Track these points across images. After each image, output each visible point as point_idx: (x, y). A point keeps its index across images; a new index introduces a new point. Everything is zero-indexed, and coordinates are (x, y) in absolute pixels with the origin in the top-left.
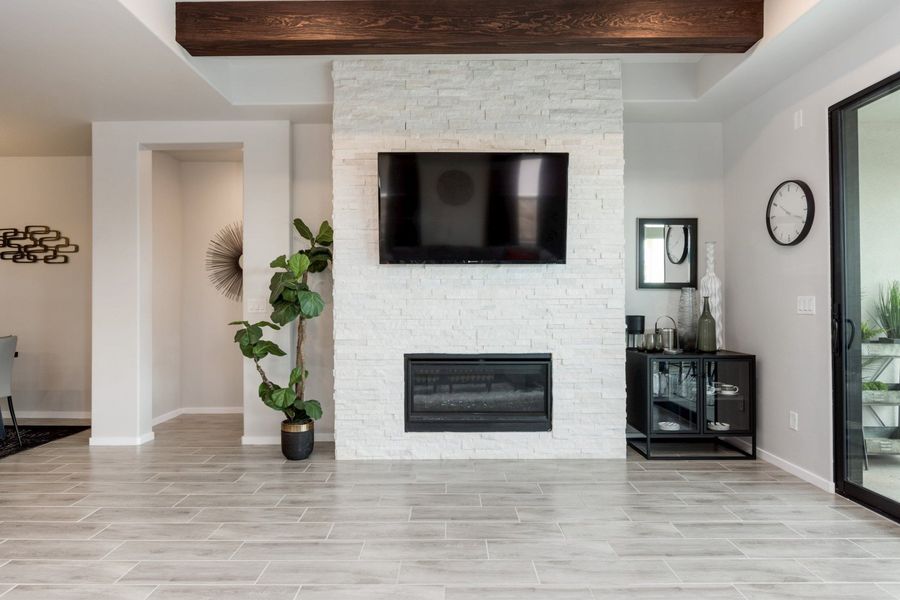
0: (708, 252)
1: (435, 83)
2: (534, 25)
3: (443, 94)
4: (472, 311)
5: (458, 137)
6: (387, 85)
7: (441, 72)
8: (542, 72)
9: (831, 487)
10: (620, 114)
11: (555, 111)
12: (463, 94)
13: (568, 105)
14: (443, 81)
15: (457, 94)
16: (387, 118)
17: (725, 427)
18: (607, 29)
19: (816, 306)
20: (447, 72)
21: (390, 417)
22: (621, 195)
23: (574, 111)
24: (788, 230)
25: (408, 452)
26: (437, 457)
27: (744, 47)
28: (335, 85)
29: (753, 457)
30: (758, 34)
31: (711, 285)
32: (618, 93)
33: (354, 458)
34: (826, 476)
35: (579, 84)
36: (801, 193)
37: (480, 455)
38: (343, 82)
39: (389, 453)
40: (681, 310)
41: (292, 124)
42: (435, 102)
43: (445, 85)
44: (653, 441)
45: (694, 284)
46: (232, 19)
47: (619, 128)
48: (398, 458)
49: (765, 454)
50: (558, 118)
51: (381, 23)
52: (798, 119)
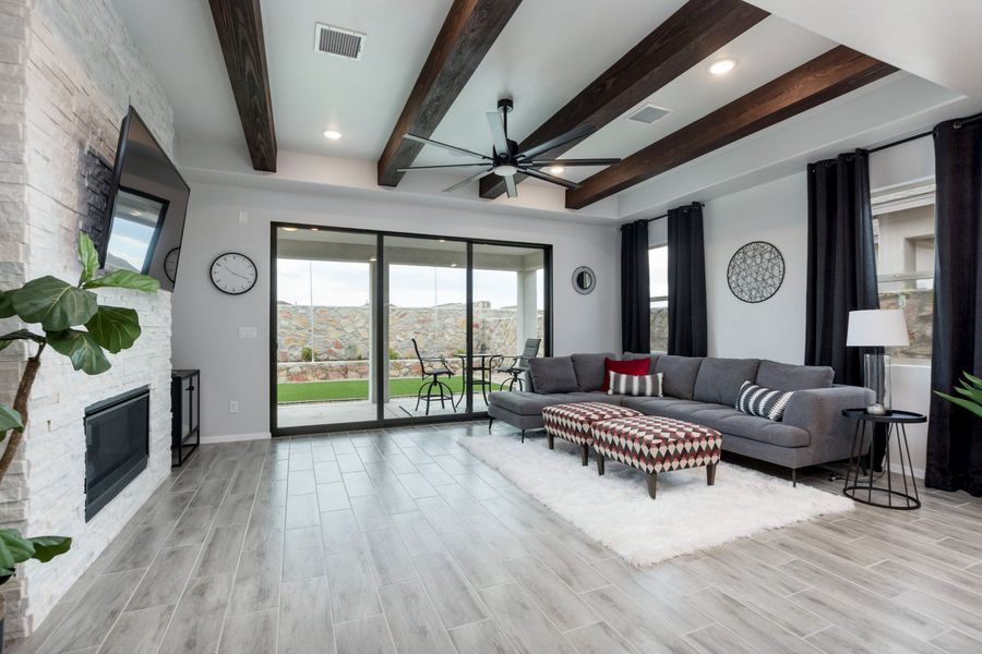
9: (269, 435)
19: (256, 332)
21: (75, 512)
24: (233, 283)
29: (199, 445)
37: (127, 517)
39: (75, 572)
52: (243, 217)
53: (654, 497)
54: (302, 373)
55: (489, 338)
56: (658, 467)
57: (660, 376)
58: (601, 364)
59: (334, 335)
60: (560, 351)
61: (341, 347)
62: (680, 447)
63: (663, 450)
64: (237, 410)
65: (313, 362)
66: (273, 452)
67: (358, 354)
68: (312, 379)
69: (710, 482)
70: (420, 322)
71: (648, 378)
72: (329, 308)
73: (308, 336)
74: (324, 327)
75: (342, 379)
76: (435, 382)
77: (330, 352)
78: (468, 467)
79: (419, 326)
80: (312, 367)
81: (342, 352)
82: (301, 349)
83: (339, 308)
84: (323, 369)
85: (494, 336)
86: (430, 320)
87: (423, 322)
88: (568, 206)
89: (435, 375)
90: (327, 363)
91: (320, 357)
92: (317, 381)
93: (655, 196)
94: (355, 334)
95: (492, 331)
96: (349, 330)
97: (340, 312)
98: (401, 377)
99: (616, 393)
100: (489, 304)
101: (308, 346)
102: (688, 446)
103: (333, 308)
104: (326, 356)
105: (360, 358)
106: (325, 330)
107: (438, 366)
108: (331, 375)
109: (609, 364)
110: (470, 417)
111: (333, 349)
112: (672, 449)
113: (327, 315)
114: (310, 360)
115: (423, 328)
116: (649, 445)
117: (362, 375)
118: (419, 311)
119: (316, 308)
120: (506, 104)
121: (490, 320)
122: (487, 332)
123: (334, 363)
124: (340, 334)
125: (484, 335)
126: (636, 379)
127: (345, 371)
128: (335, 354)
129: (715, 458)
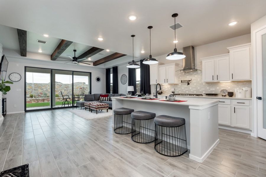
9: (24, 112)
19: (21, 90)
24: (15, 79)
52: (17, 65)
53: (97, 114)
54: (30, 101)
55: (85, 91)
56: (97, 109)
57: (109, 97)
58: (99, 95)
59: (40, 91)
60: (92, 93)
61: (42, 94)
62: (101, 106)
63: (98, 107)
64: (16, 106)
65: (34, 98)
66: (25, 114)
67: (47, 96)
68: (33, 102)
69: (107, 112)
70: (66, 87)
71: (107, 98)
73: (32, 91)
74: (37, 89)
75: (43, 102)
76: (66, 101)
77: (39, 95)
78: (73, 116)
79: (65, 89)
80: (33, 99)
81: (43, 95)
82: (30, 95)
83: (42, 84)
84: (37, 100)
85: (86, 91)
86: (69, 87)
87: (67, 87)
88: (93, 65)
89: (66, 99)
90: (38, 98)
91: (36, 97)
92: (35, 103)
93: (111, 64)
94: (47, 90)
95: (85, 90)
96: (45, 90)
97: (42, 85)
98: (60, 101)
99: (101, 100)
100: (85, 83)
101: (32, 94)
102: (103, 106)
103: (40, 84)
104: (38, 96)
105: (48, 97)
106: (37, 90)
107: (67, 97)
108: (39, 101)
109: (101, 96)
110: (73, 107)
111: (39, 94)
112: (100, 107)
113: (37, 86)
114: (33, 97)
115: (66, 89)
116: (96, 106)
117: (49, 101)
118: (65, 85)
119: (34, 84)
120: (75, 51)
121: (85, 87)
122: (84, 90)
123: (40, 98)
124: (42, 90)
125: (83, 91)
126: (104, 98)
127: (44, 100)
128: (40, 96)
129: (108, 108)
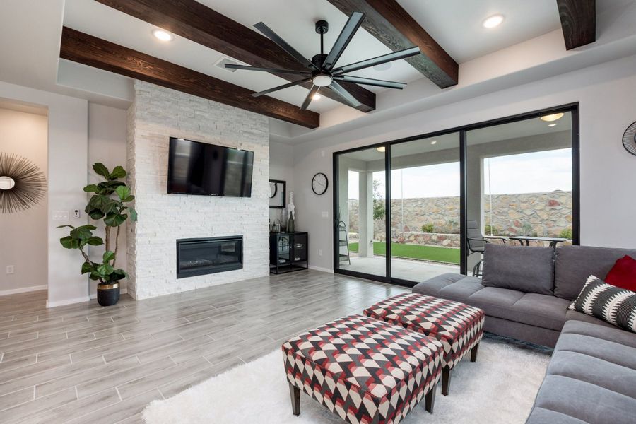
0: (290, 195)
1: (193, 106)
2: (254, 102)
3: (197, 113)
4: (210, 218)
5: (204, 135)
6: (168, 101)
7: (196, 102)
8: (240, 114)
9: (333, 271)
10: (268, 138)
11: (245, 132)
12: (206, 115)
13: (249, 130)
14: (197, 106)
15: (204, 114)
16: (168, 118)
17: (298, 259)
18: (277, 110)
19: (328, 214)
20: (199, 103)
21: (169, 272)
22: (268, 171)
23: (252, 134)
24: (320, 189)
25: (179, 288)
26: (194, 289)
27: (312, 128)
28: (137, 93)
29: (307, 268)
30: (318, 125)
31: (291, 207)
32: (267, 130)
33: (148, 297)
34: (331, 268)
35: (254, 123)
36: (324, 178)
37: (214, 284)
38: (141, 93)
39: (168, 291)
40: (282, 216)
41: (89, 102)
42: (192, 116)
43: (198, 109)
44: (279, 268)
45: (284, 206)
46: (104, 50)
47: (268, 144)
48: (173, 293)
49: (311, 267)
50: (246, 135)
51: (192, 80)
52: (323, 153)
59: (514, 216)
64: (321, 255)
72: (509, 196)
74: (506, 210)
77: (511, 230)
83: (519, 195)
91: (503, 233)
94: (535, 215)
96: (529, 212)
101: (492, 225)
103: (513, 195)
104: (508, 232)
106: (507, 213)
111: (513, 227)
113: (508, 201)
124: (521, 215)
128: (516, 232)
